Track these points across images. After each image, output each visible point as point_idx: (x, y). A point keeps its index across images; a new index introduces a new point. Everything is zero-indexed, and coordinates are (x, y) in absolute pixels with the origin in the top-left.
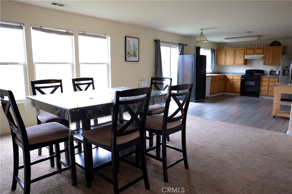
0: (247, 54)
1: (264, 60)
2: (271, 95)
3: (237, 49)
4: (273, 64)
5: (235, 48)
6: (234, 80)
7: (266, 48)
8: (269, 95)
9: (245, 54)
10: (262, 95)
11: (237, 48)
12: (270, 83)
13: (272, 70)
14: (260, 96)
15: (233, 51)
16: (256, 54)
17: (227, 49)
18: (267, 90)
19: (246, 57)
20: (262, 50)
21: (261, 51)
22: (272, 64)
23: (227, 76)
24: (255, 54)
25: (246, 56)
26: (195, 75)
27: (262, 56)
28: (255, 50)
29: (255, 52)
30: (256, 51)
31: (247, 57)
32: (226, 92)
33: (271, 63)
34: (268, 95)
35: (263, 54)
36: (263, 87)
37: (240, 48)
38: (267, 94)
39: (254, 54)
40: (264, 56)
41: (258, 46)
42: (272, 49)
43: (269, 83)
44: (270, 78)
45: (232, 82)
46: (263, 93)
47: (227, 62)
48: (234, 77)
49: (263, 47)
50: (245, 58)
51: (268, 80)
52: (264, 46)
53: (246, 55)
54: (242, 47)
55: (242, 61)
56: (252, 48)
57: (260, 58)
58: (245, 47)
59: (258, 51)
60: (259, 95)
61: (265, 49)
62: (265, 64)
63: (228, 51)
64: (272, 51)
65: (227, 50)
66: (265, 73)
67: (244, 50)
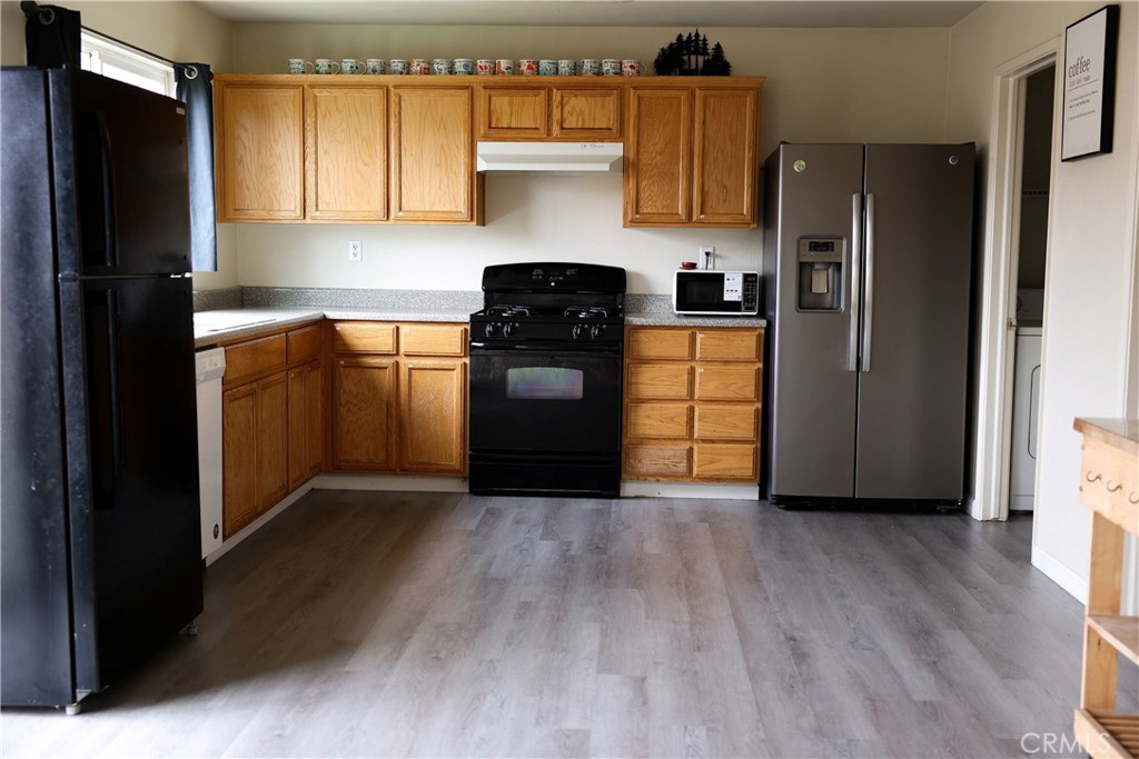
0: (497, 132)
1: (632, 183)
2: (710, 470)
3: (406, 79)
4: (701, 223)
5: (385, 70)
6: (406, 363)
7: (644, 88)
8: (695, 471)
9: (481, 128)
10: (641, 477)
11: (407, 70)
12: (699, 370)
13: (693, 266)
14: (629, 488)
15: (376, 97)
16: (570, 134)
17: (312, 78)
18: (682, 431)
19: (488, 159)
20: (611, 102)
21: (601, 111)
22: (687, 221)
23: (339, 327)
24: (556, 130)
25: (483, 148)
26: (73, 345)
27: (615, 150)
28: (556, 95)
29: (556, 114)
30: (567, 108)
31: (494, 156)
32: (337, 467)
33: (681, 209)
34: (687, 476)
35: (620, 135)
36: (645, 409)
37: (428, 71)
38: (682, 467)
39: (548, 137)
40: (632, 156)
41: (576, 69)
42: (684, 96)
43: (692, 372)
44: (699, 336)
45: (388, 376)
46: (650, 458)
47: (325, 196)
48: (404, 329)
49: (618, 79)
50: (482, 166)
51: (685, 353)
52: (620, 73)
53: (487, 138)
54: (451, 71)
55: (457, 196)
56: (527, 76)
57: (606, 167)
58: (471, 70)
59: (579, 108)
60: (623, 476)
61: (632, 96)
62: (638, 217)
63: (322, 94)
64: (684, 110)
65: (312, 86)
66: (633, 288)
67: (464, 96)
